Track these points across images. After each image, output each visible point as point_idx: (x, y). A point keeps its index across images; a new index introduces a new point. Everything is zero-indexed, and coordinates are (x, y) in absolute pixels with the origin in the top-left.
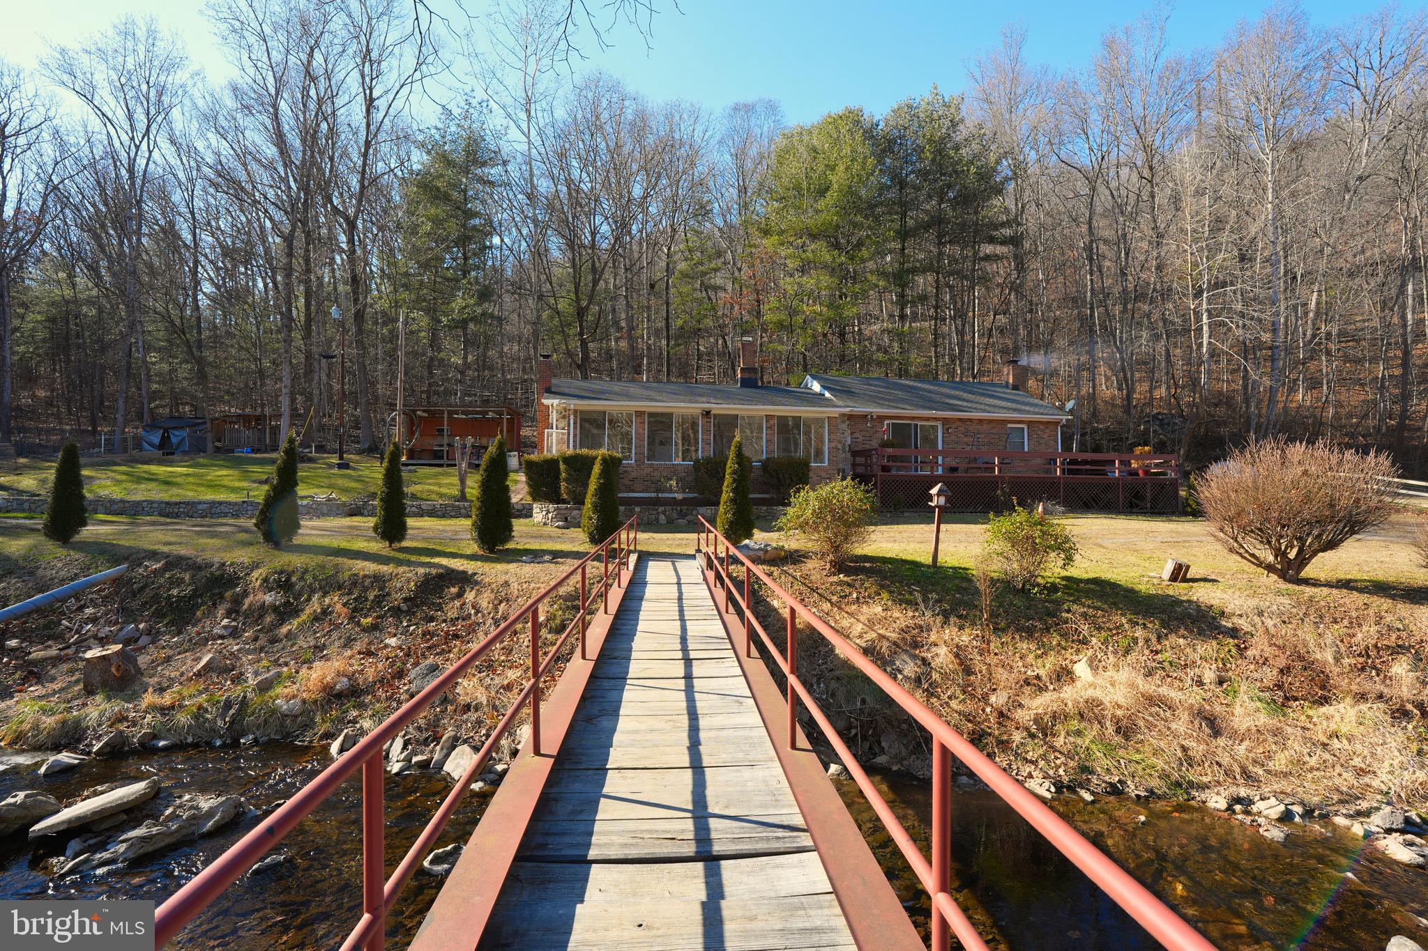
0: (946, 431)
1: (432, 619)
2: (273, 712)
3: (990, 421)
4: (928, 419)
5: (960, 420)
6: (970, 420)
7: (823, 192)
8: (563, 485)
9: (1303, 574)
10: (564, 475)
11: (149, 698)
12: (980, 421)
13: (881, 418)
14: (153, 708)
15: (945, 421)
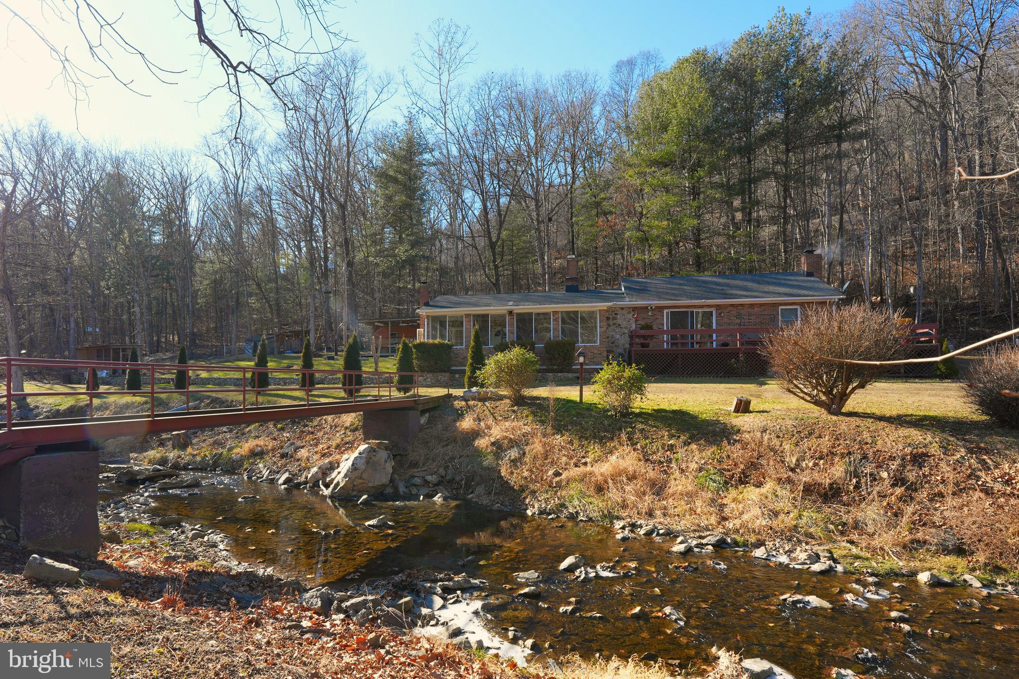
0: (719, 315)
1: (307, 426)
2: (230, 459)
3: (762, 305)
4: (702, 307)
5: (732, 305)
6: (742, 305)
7: (665, 128)
8: (415, 362)
9: (843, 410)
10: (414, 356)
11: (189, 450)
12: (752, 305)
13: (661, 309)
14: (190, 454)
15: (718, 307)
